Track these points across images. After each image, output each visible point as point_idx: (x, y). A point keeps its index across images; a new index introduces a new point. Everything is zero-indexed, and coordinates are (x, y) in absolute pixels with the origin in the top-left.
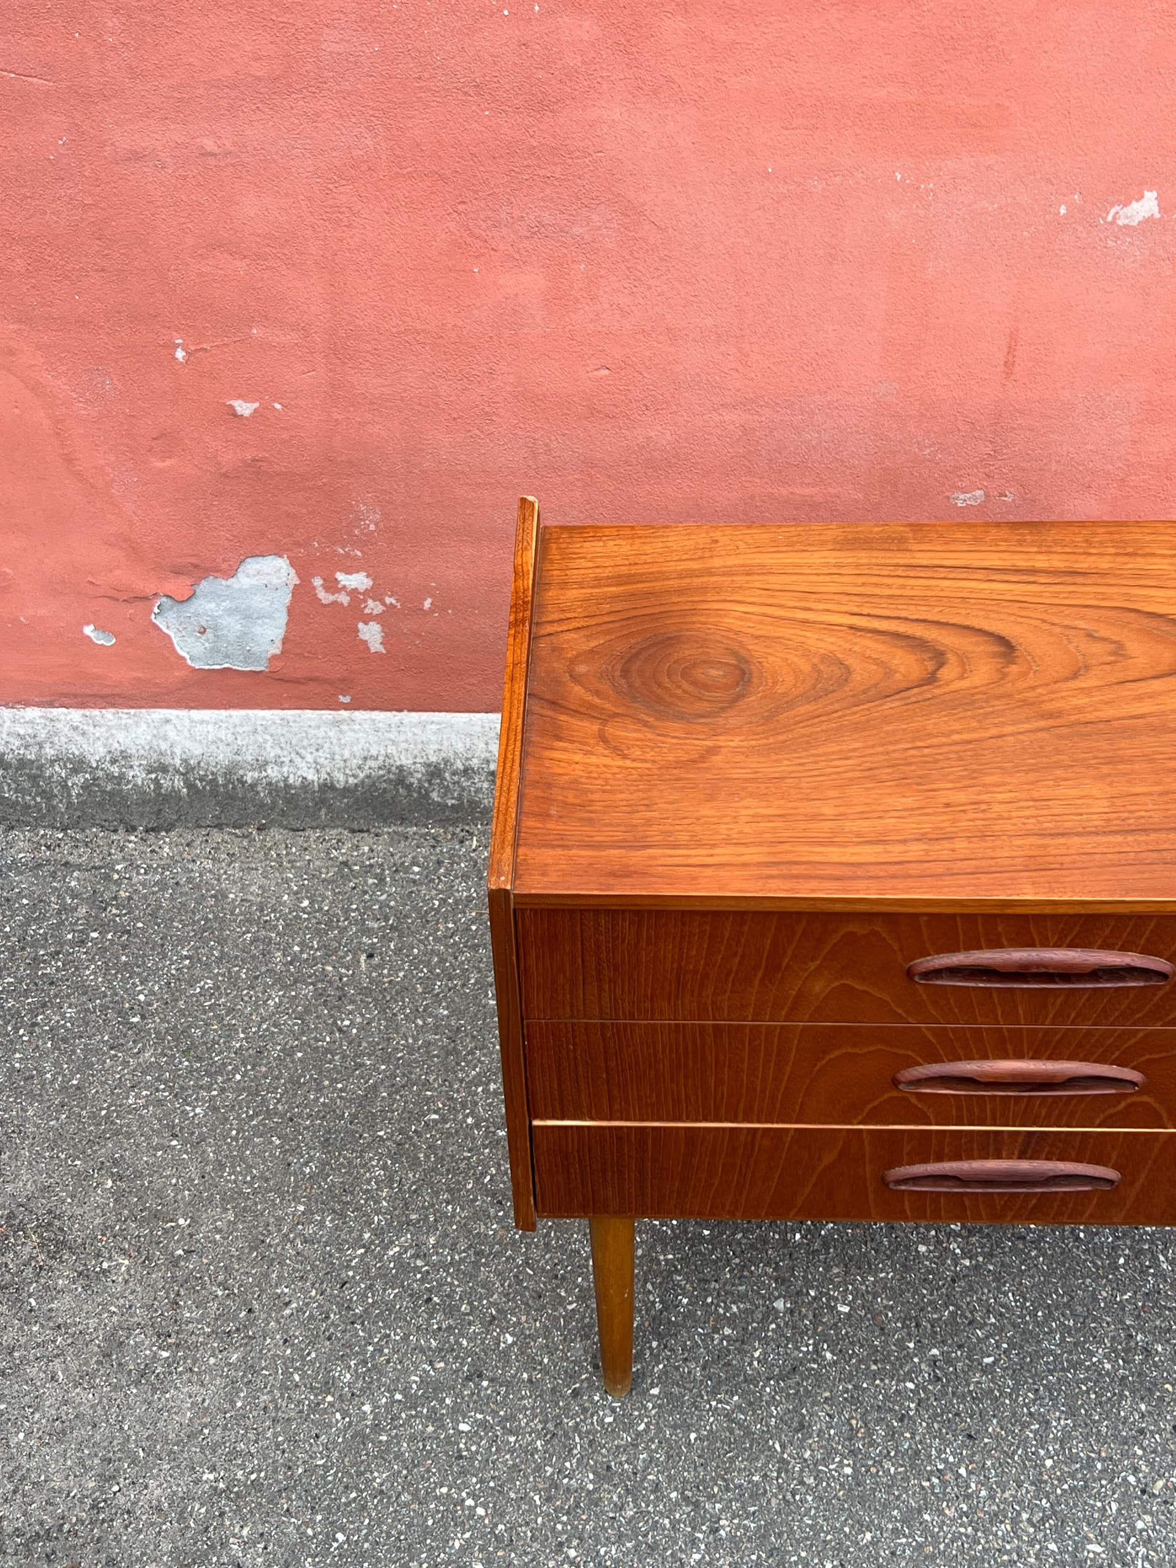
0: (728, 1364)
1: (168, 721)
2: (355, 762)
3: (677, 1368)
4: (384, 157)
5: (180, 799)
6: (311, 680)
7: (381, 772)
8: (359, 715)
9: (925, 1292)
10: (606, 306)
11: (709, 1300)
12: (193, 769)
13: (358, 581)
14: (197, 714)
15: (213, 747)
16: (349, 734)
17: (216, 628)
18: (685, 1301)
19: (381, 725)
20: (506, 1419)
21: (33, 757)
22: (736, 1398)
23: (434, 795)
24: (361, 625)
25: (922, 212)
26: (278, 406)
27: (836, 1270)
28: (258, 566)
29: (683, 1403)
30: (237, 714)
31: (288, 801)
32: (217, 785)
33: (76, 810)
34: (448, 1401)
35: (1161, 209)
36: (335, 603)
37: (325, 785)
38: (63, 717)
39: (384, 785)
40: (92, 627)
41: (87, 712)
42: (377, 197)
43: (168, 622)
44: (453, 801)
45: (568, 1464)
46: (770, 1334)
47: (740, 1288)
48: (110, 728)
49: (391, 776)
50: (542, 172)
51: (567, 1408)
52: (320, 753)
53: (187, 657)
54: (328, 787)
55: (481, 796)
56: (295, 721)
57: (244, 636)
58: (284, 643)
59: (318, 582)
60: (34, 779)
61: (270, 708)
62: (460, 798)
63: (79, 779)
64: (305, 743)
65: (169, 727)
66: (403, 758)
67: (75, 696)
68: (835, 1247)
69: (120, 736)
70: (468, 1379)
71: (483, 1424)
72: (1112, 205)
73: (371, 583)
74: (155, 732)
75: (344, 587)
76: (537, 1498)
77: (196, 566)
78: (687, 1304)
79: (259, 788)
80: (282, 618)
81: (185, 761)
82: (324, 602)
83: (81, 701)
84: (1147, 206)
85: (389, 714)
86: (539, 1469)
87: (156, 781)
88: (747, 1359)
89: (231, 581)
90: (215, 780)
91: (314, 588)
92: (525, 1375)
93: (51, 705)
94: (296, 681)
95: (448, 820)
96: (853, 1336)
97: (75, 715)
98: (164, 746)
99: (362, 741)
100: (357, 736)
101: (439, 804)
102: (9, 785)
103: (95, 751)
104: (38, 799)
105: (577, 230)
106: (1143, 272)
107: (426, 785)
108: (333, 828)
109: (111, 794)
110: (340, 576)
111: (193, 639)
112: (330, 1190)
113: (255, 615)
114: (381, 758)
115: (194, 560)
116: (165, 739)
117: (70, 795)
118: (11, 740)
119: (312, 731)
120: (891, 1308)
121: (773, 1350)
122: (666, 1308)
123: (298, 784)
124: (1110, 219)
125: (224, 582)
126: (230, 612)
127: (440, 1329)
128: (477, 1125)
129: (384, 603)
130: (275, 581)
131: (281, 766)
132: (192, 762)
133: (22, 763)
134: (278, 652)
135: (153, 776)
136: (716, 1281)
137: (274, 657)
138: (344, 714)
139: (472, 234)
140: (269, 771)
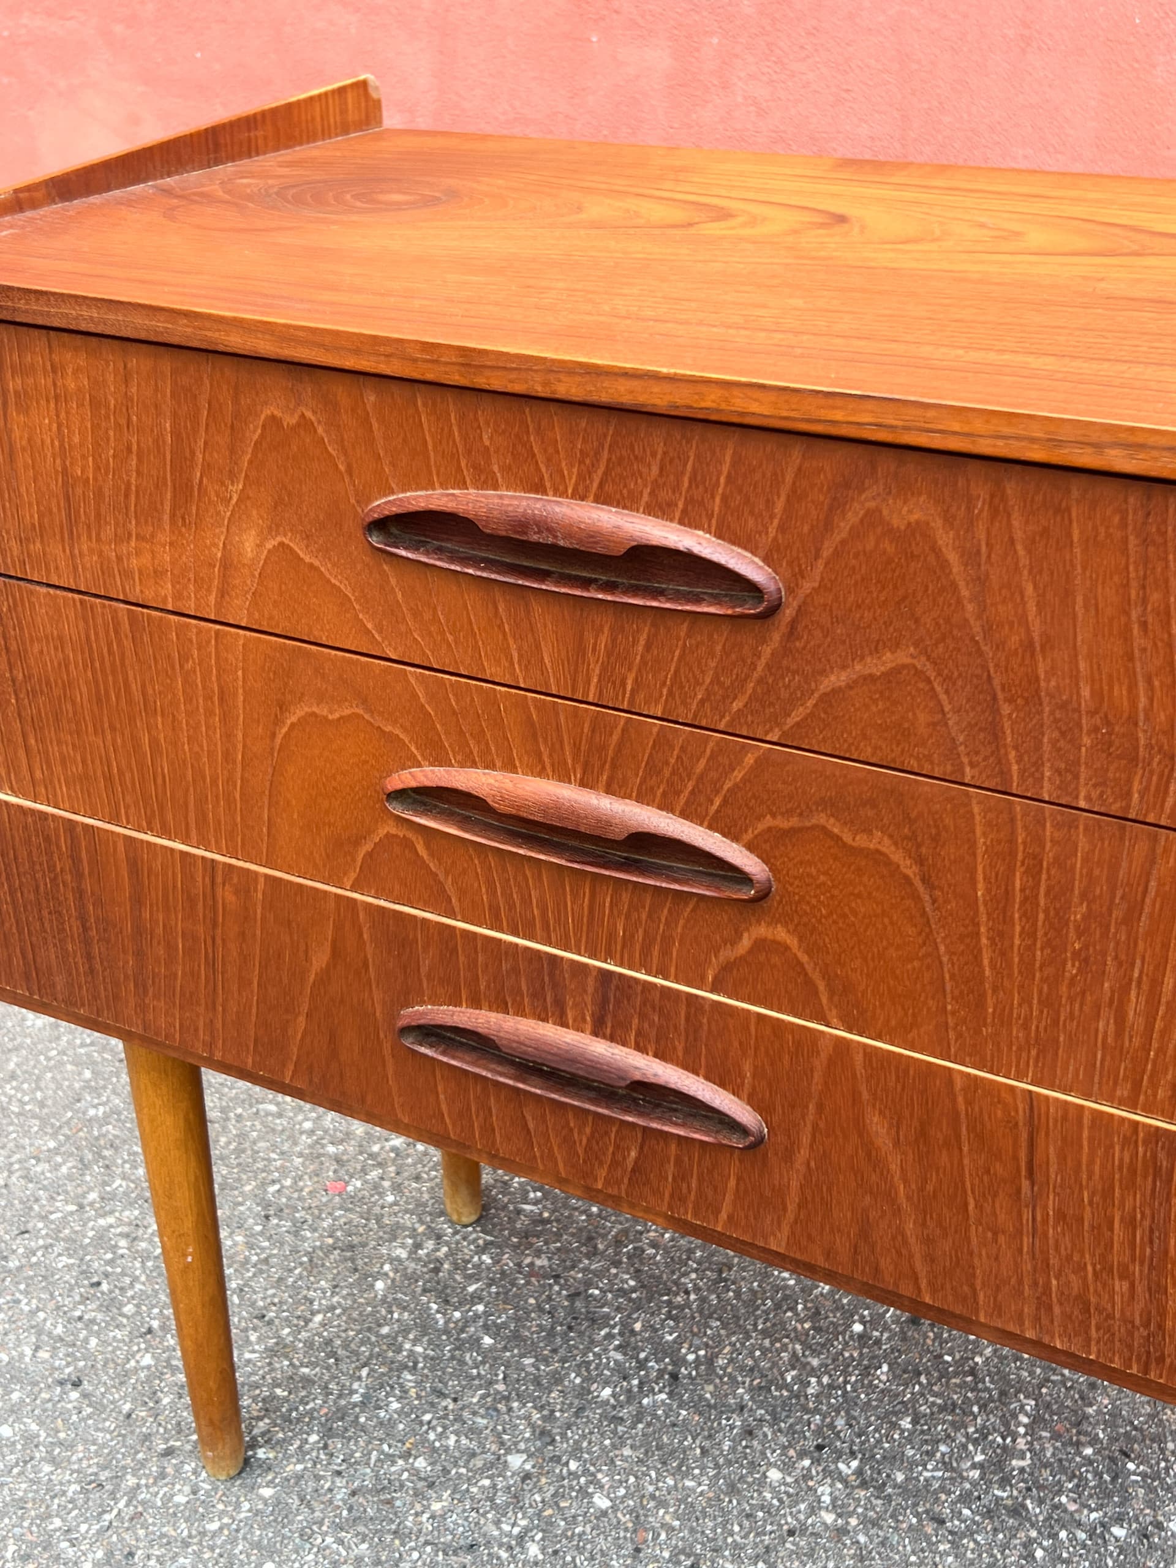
0: (389, 1502)
3: (318, 1478)
9: (736, 1528)
11: (427, 1417)
18: (395, 1405)
20: (61, 1444)
22: (365, 1546)
27: (627, 1452)
29: (291, 1522)
34: (15, 1396)
45: (83, 1528)
46: (474, 1490)
47: (479, 1420)
51: (142, 1464)
68: (649, 1425)
70: (61, 1383)
71: (30, 1439)
76: (12, 1548)
78: (395, 1411)
86: (47, 1517)
88: (418, 1507)
92: (127, 1407)
96: (589, 1541)
112: (97, 1139)
120: (670, 1529)
121: (464, 1511)
122: (363, 1404)
127: (80, 1318)
128: (311, 1132)
136: (455, 1400)
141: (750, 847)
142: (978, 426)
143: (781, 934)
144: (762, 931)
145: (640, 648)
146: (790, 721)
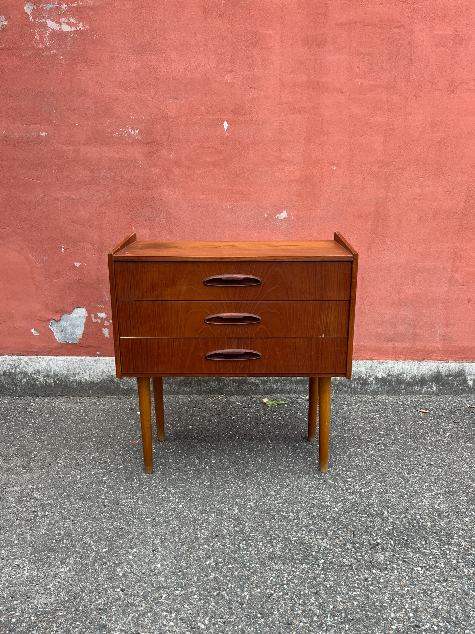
1: (51, 360)
2: (100, 374)
4: (113, 200)
5: (52, 386)
6: (89, 346)
7: (107, 377)
8: (102, 358)
10: (164, 238)
12: (56, 376)
13: (102, 315)
14: (59, 358)
15: (62, 369)
16: (99, 364)
17: (66, 330)
19: (107, 361)
21: (13, 372)
23: (121, 385)
24: (103, 329)
25: (234, 215)
26: (85, 264)
28: (78, 311)
30: (69, 358)
31: (81, 387)
32: (62, 382)
33: (23, 390)
35: (288, 215)
36: (97, 322)
37: (91, 382)
38: (23, 359)
39: (108, 382)
40: (33, 330)
41: (29, 357)
42: (111, 210)
43: (53, 328)
44: (126, 387)
48: (35, 362)
49: (110, 379)
50: (149, 204)
52: (90, 371)
53: (58, 339)
54: (92, 382)
55: (134, 385)
56: (84, 360)
57: (73, 333)
58: (83, 335)
59: (93, 316)
60: (13, 379)
61: (78, 356)
62: (128, 386)
63: (25, 380)
64: (87, 367)
65: (51, 362)
66: (113, 372)
67: (27, 352)
69: (37, 365)
72: (277, 214)
73: (106, 316)
74: (47, 364)
75: (99, 317)
77: (62, 311)
79: (74, 383)
80: (83, 327)
81: (54, 373)
82: (94, 322)
83: (28, 353)
84: (284, 215)
85: (109, 357)
87: (46, 380)
89: (71, 315)
90: (62, 380)
91: (92, 317)
93: (20, 355)
94: (85, 347)
95: (124, 394)
97: (26, 358)
98: (49, 369)
99: (102, 367)
100: (101, 365)
101: (122, 388)
102: (6, 382)
103: (30, 370)
104: (13, 387)
105: (157, 219)
106: (286, 231)
107: (119, 382)
108: (93, 396)
109: (33, 385)
110: (98, 314)
111: (59, 333)
113: (76, 326)
114: (107, 372)
115: (61, 309)
116: (49, 366)
117: (22, 385)
118: (8, 366)
119: (89, 363)
123: (84, 381)
124: (277, 218)
125: (69, 316)
126: (70, 325)
129: (109, 322)
130: (82, 315)
131: (80, 375)
132: (56, 374)
133: (11, 374)
134: (81, 337)
135: (45, 379)
137: (80, 339)
138: (98, 357)
139: (133, 220)
140: (77, 377)
141: (258, 316)
142: (284, 258)
143: (263, 326)
144: (260, 327)
145: (244, 292)
146: (264, 297)
